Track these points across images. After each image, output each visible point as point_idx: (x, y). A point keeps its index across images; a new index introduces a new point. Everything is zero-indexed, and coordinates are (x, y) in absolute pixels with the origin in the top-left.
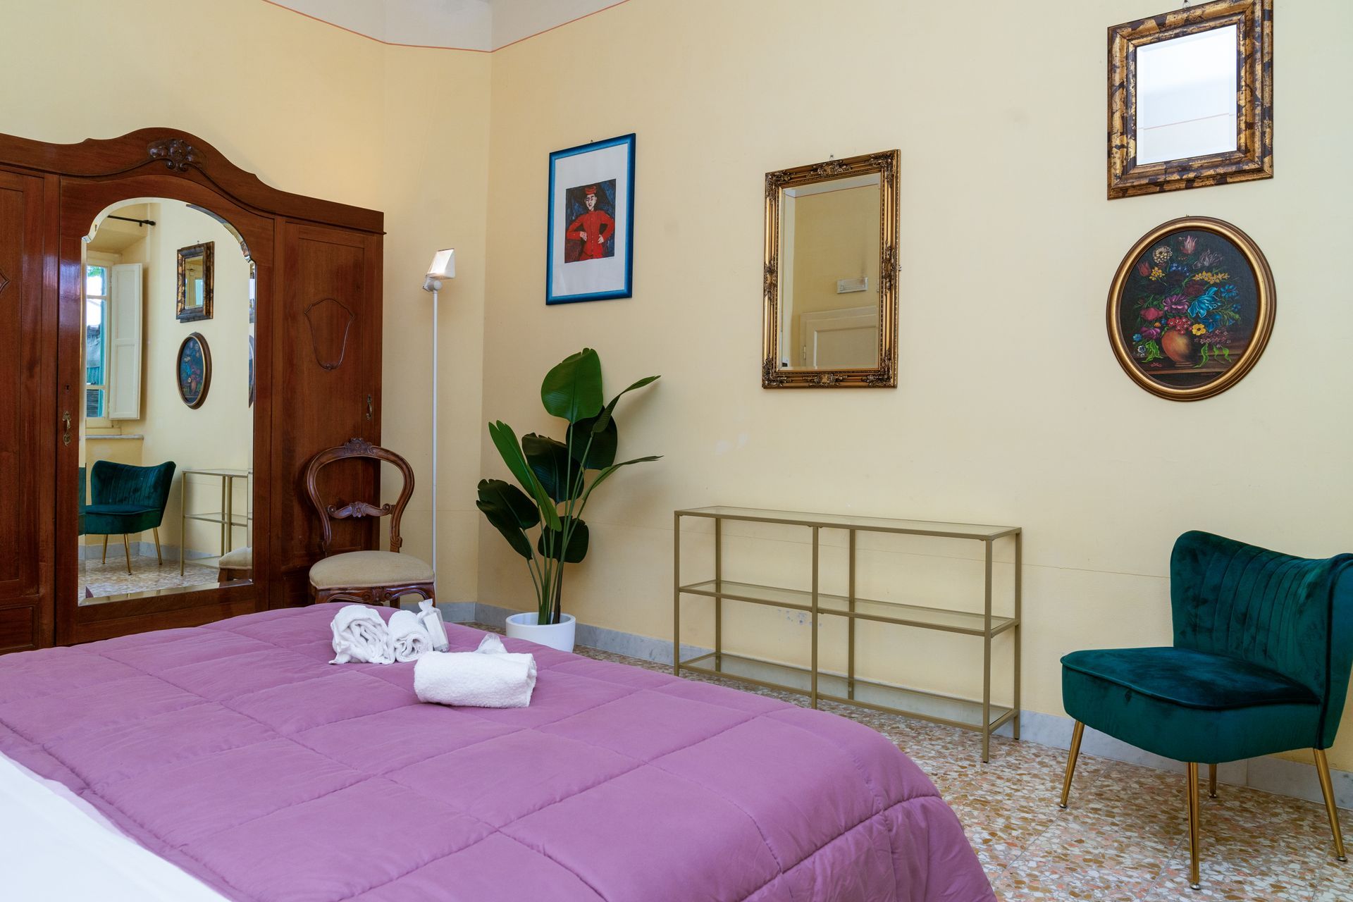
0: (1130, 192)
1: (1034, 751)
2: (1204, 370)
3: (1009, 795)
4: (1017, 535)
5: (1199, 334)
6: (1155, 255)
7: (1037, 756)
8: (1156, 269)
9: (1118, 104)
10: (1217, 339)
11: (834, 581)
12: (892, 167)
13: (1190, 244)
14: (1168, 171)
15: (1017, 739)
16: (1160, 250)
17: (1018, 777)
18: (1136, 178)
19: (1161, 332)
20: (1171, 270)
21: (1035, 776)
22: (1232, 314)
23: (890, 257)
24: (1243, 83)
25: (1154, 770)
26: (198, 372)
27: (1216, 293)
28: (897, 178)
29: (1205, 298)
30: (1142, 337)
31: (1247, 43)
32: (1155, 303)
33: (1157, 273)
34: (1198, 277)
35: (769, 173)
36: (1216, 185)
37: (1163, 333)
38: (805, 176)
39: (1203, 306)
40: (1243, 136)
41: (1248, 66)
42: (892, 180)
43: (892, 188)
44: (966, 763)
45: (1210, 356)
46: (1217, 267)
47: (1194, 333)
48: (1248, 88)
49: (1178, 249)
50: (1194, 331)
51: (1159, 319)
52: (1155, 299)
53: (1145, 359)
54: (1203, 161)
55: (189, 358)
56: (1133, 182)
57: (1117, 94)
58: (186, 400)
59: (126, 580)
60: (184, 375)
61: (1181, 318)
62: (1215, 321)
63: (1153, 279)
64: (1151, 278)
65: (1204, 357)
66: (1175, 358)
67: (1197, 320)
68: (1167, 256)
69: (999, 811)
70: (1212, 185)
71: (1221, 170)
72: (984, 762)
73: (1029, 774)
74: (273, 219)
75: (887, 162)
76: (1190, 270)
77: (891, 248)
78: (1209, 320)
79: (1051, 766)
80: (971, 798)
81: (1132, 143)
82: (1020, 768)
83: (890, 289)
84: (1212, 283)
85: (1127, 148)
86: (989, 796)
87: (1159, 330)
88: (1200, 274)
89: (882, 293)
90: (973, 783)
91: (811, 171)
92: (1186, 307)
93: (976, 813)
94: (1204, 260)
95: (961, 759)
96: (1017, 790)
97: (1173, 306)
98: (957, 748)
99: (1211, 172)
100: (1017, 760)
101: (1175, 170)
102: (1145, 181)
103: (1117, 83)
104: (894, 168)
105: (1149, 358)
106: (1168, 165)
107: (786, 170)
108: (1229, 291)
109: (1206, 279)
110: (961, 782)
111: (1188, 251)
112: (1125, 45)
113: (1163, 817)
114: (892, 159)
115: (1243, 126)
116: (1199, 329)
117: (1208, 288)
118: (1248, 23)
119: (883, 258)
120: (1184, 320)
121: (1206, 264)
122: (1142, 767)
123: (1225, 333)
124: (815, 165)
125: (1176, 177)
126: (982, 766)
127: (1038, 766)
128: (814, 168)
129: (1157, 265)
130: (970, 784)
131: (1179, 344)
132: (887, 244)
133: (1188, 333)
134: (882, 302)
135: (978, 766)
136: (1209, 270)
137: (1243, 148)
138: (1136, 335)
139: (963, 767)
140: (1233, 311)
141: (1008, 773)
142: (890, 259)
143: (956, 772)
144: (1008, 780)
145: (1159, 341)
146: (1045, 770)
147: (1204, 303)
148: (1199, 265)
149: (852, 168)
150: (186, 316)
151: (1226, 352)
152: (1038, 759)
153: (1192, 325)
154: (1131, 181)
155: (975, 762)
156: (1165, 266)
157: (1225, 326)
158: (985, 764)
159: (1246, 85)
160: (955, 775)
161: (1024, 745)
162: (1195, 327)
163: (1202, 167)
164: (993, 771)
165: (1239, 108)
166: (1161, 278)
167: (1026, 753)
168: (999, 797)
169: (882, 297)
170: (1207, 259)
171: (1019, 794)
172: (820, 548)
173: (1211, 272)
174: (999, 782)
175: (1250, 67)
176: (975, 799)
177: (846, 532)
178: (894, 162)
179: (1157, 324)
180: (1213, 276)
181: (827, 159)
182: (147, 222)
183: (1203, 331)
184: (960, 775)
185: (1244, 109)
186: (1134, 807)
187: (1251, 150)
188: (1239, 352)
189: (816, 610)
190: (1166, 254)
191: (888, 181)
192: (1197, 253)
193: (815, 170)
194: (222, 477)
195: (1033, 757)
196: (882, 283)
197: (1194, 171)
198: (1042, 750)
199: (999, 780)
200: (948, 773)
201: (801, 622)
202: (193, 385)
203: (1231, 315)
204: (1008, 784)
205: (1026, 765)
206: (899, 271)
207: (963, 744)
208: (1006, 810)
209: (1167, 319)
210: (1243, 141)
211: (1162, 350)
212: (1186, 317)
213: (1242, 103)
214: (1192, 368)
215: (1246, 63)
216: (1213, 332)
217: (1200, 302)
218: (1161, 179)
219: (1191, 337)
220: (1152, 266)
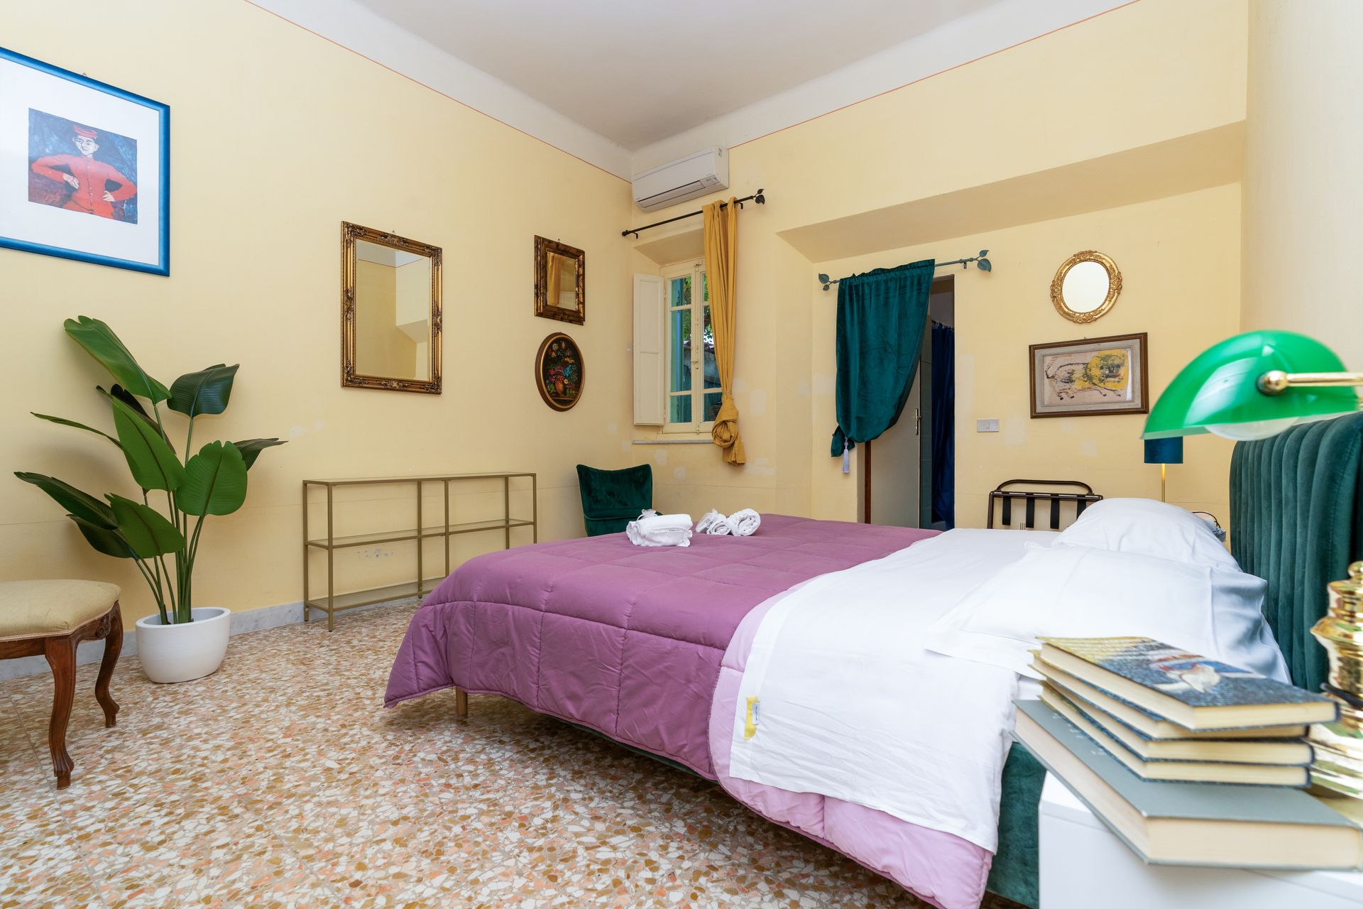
0: (543, 315)
2: (567, 399)
6: (553, 346)
10: (571, 386)
12: (438, 258)
13: (563, 345)
14: (557, 310)
16: (555, 345)
18: (546, 309)
19: (555, 381)
20: (558, 355)
24: (579, 285)
27: (571, 367)
28: (440, 265)
29: (568, 369)
30: (550, 382)
31: (581, 270)
33: (554, 354)
34: (566, 360)
38: (376, 237)
39: (567, 372)
42: (438, 266)
45: (569, 393)
46: (570, 357)
49: (560, 345)
51: (554, 375)
52: (553, 366)
53: (550, 391)
54: (567, 311)
56: (545, 311)
62: (570, 379)
63: (553, 357)
64: (551, 356)
65: (567, 393)
66: (559, 393)
67: (565, 377)
68: (557, 348)
70: (570, 322)
71: (571, 317)
75: (435, 253)
76: (563, 355)
81: (547, 293)
85: (543, 295)
88: (566, 358)
92: (563, 372)
94: (568, 353)
97: (559, 371)
101: (559, 310)
102: (550, 312)
105: (552, 392)
106: (557, 308)
108: (574, 367)
111: (562, 347)
115: (579, 302)
117: (569, 364)
118: (580, 262)
119: (434, 313)
123: (573, 384)
125: (559, 314)
131: (560, 386)
132: (438, 305)
133: (563, 382)
137: (577, 310)
138: (547, 380)
140: (574, 375)
145: (554, 385)
148: (566, 354)
151: (574, 392)
156: (556, 352)
157: (573, 381)
162: (565, 380)
163: (566, 313)
166: (555, 357)
173: (568, 358)
179: (554, 378)
180: (569, 360)
185: (580, 295)
187: (579, 312)
188: (577, 392)
191: (436, 265)
192: (565, 349)
193: (385, 236)
197: (564, 313)
201: (377, 556)
203: (573, 377)
209: (557, 375)
210: (577, 307)
211: (555, 389)
212: (562, 376)
214: (563, 397)
216: (570, 383)
217: (566, 370)
218: (556, 313)
219: (564, 384)
220: (553, 351)
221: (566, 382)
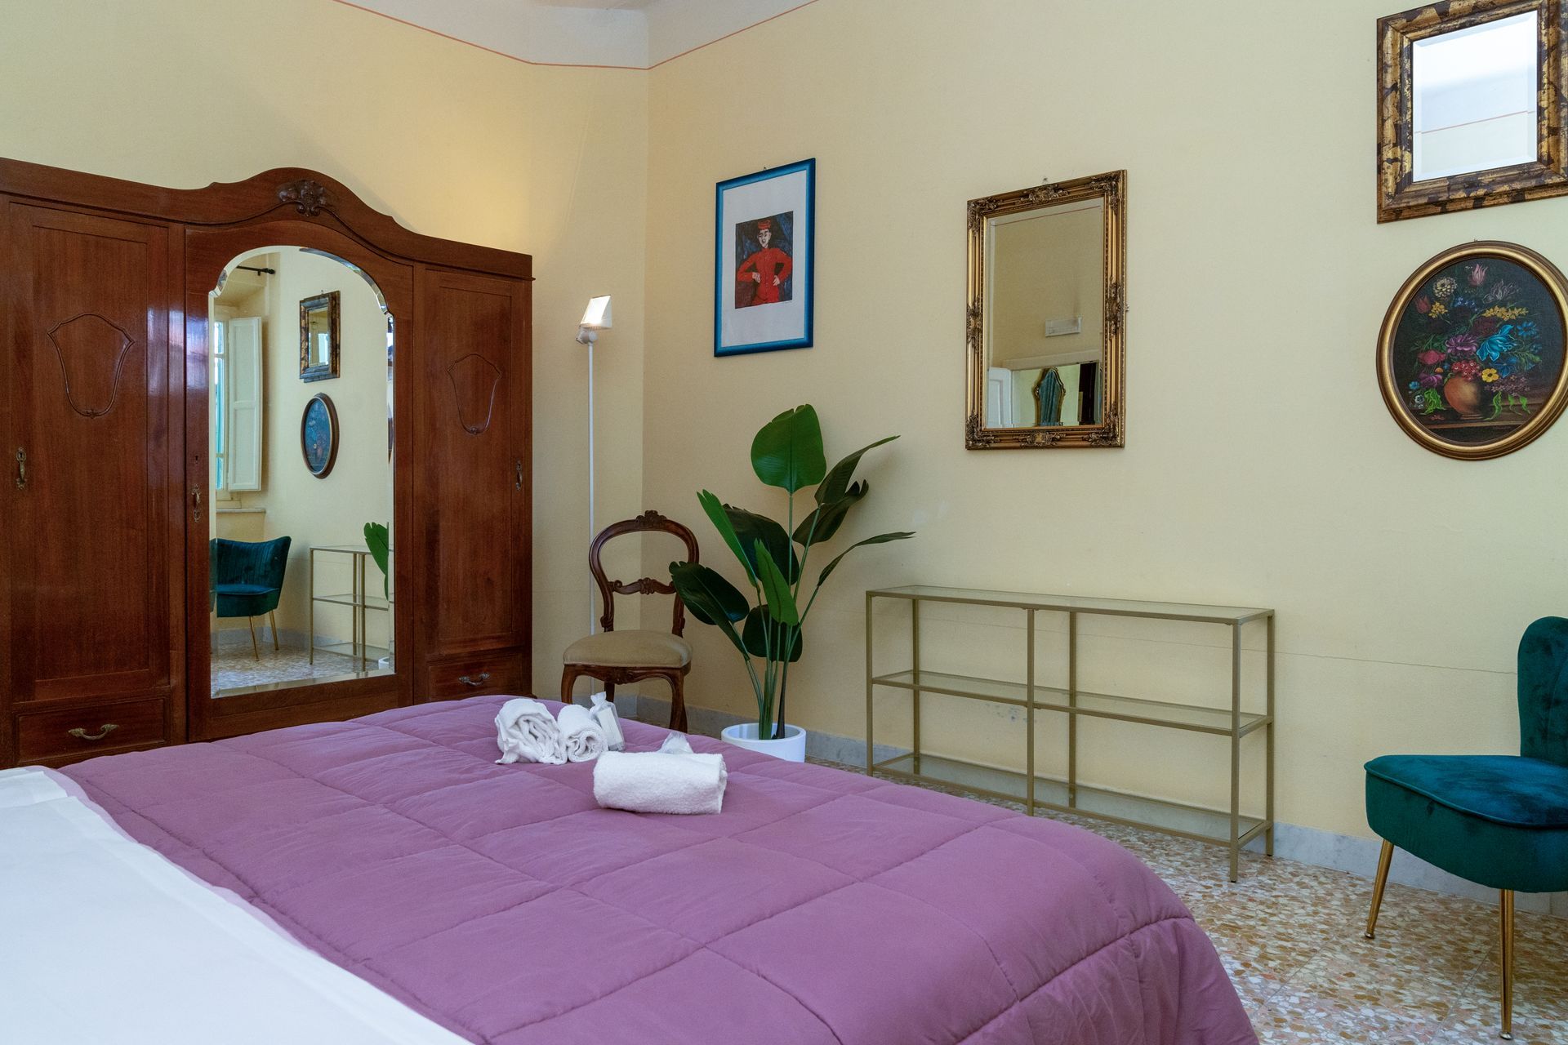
0: (1405, 213)
1: (1290, 869)
2: (1496, 423)
3: (1264, 921)
4: (1269, 619)
5: (1490, 380)
6: (1436, 288)
7: (1294, 875)
8: (1437, 304)
9: (1390, 109)
10: (1513, 386)
11: (1052, 671)
12: (1117, 191)
13: (1478, 274)
14: (1452, 187)
15: (1269, 855)
16: (1442, 282)
17: (1273, 899)
18: (1412, 198)
19: (1443, 379)
20: (1456, 306)
21: (1293, 898)
22: (1531, 356)
23: (1116, 295)
24: (1545, 81)
25: (1436, 894)
26: (324, 437)
27: (1511, 332)
28: (1123, 203)
29: (1498, 338)
30: (1421, 384)
31: (1550, 33)
32: (1436, 344)
33: (1438, 309)
34: (1489, 313)
35: (971, 201)
36: (1512, 202)
37: (1446, 380)
38: (1014, 204)
39: (1495, 347)
40: (1544, 144)
41: (1551, 60)
42: (1117, 206)
43: (1117, 215)
44: (1210, 883)
45: (1503, 406)
46: (1513, 301)
47: (1484, 379)
48: (1551, 86)
49: (1464, 280)
50: (1485, 377)
51: (1441, 364)
52: (1435, 340)
53: (1423, 411)
54: (1495, 175)
55: (314, 422)
56: (1408, 202)
57: (1389, 97)
58: (311, 468)
59: (251, 669)
60: (308, 441)
61: (1467, 362)
62: (1510, 364)
63: (1434, 317)
64: (1430, 315)
65: (1497, 408)
66: (1461, 409)
67: (1488, 364)
68: (1450, 289)
69: (1252, 938)
70: (1506, 203)
71: (1517, 186)
72: (1232, 882)
73: (1286, 896)
74: (413, 267)
75: (1111, 185)
76: (1480, 305)
77: (1116, 285)
78: (1502, 364)
79: (1312, 887)
80: (1219, 923)
81: (1407, 155)
82: (1275, 889)
83: (1116, 333)
84: (1506, 319)
85: (1402, 161)
86: (1239, 920)
87: (1440, 377)
88: (1492, 310)
89: (1106, 337)
90: (1220, 905)
91: (1021, 197)
92: (1474, 348)
93: (1225, 940)
94: (1496, 293)
95: (1205, 878)
96: (1272, 915)
97: (1458, 348)
98: (1199, 865)
99: (1506, 188)
100: (1270, 879)
101: (1460, 186)
102: (1423, 200)
103: (1389, 85)
104: (1120, 192)
105: (1429, 409)
106: (1452, 180)
107: (992, 197)
108: (1527, 329)
109: (1499, 315)
110: (1206, 904)
111: (1475, 282)
112: (1399, 39)
113: (1450, 949)
114: (1117, 182)
115: (1545, 132)
116: (1490, 375)
117: (1501, 326)
118: (1551, 8)
119: (1106, 296)
120: (1472, 365)
121: (1499, 297)
122: (1421, 890)
123: (1523, 379)
124: (1026, 190)
125: (1462, 194)
126: (1230, 886)
127: (1296, 888)
128: (1024, 194)
129: (1438, 299)
130: (1216, 907)
131: (1466, 392)
132: (1111, 280)
133: (1477, 380)
134: (1106, 348)
135: (1225, 887)
136: (1502, 304)
137: (1545, 158)
138: (1413, 383)
139: (1207, 887)
140: (1532, 353)
141: (1260, 894)
142: (1115, 298)
143: (1200, 892)
144: (1262, 903)
145: (1440, 389)
146: (1305, 892)
147: (1497, 344)
148: (1490, 299)
149: (1069, 193)
150: (311, 374)
151: (1524, 401)
152: (1296, 879)
153: (1481, 370)
154: (1406, 200)
155: (1221, 881)
156: (1448, 301)
157: (1521, 370)
158: (1233, 884)
159: (1549, 83)
160: (1198, 896)
161: (1279, 863)
162: (1487, 371)
163: (1494, 182)
164: (1242, 892)
165: (1540, 110)
166: (1443, 316)
167: (1280, 872)
168: (1252, 923)
169: (1106, 342)
170: (1500, 291)
171: (1275, 918)
172: (1036, 633)
173: (1505, 306)
174: (1250, 905)
175: (1554, 61)
176: (1224, 925)
177: (1067, 614)
178: (1120, 185)
179: (1439, 370)
180: (1507, 311)
181: (1040, 184)
182: (266, 270)
183: (1496, 377)
184: (1204, 896)
185: (1546, 111)
186: (1414, 937)
187: (1555, 160)
188: (1540, 401)
189: (1031, 705)
190: (1449, 287)
191: (1112, 208)
192: (1487, 285)
193: (1027, 196)
194: (352, 554)
195: (1290, 876)
196: (1106, 326)
197: (1484, 187)
198: (1301, 869)
199: (1250, 903)
200: (1190, 894)
201: (1013, 718)
202: (319, 452)
203: (1529, 358)
204: (1261, 907)
205: (1282, 886)
206: (1127, 311)
207: (1206, 860)
208: (1261, 937)
209: (1451, 363)
210: (1544, 149)
211: (1444, 400)
212: (1475, 360)
213: (1544, 104)
214: (1482, 421)
215: (1549, 56)
216: (1508, 378)
217: (1491, 342)
218: (1444, 197)
219: (1481, 383)
220: (1433, 300)
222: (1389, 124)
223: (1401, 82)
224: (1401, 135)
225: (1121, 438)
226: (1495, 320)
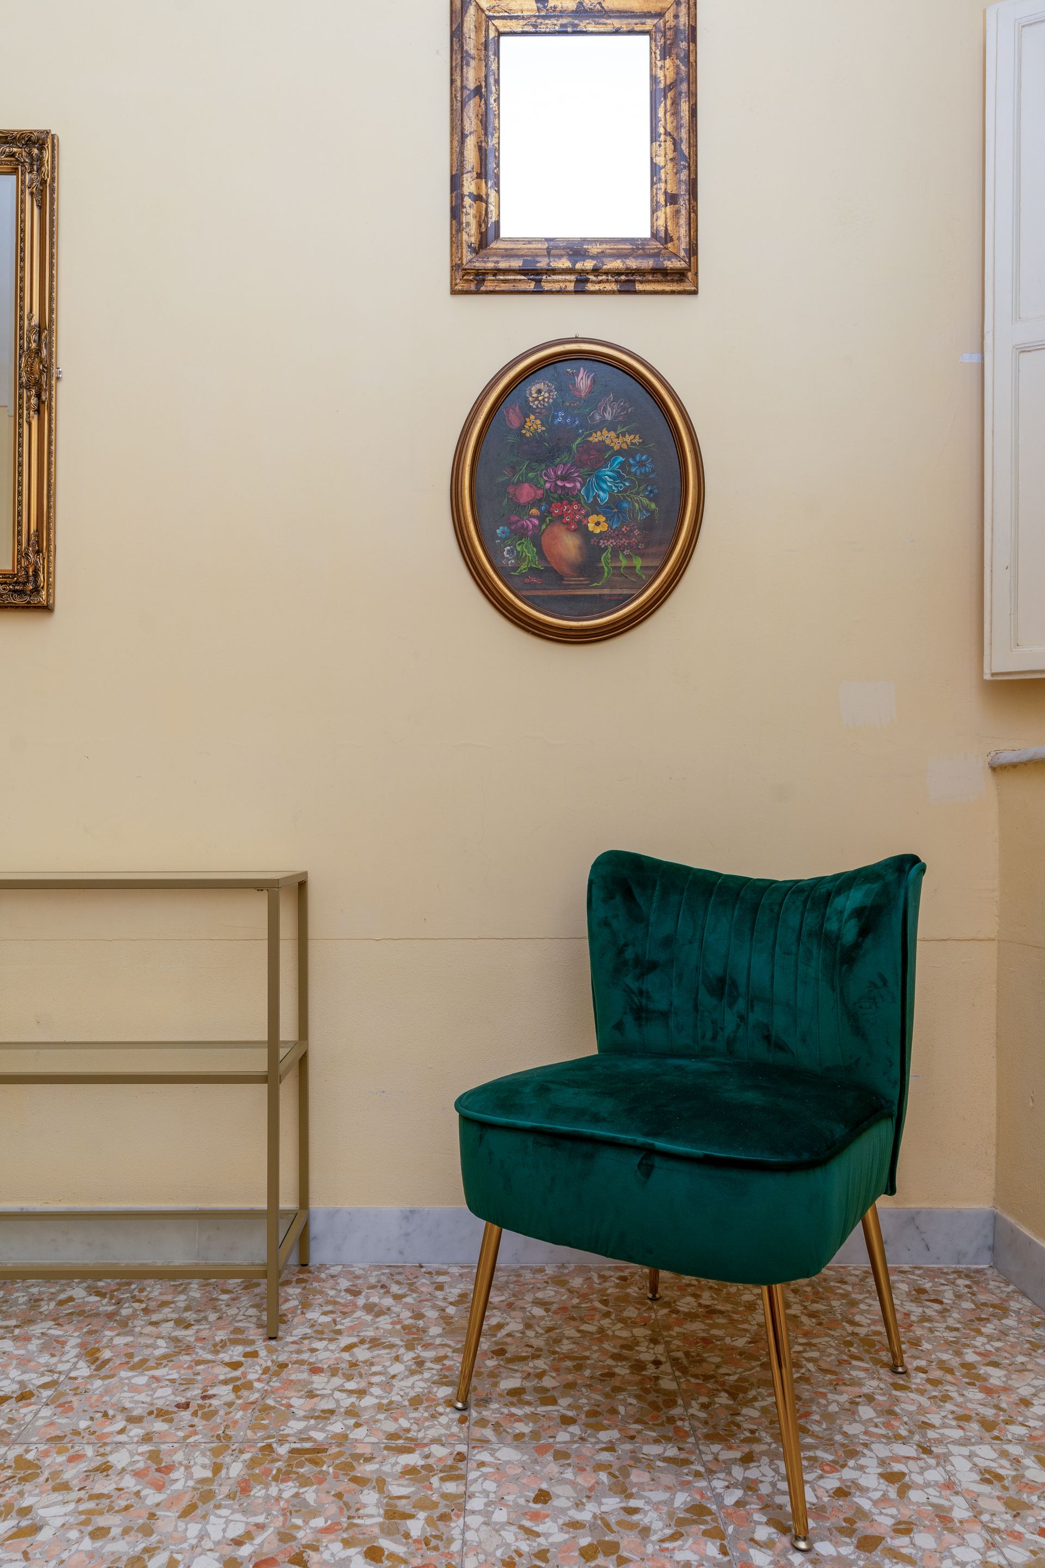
0: (488, 282)
2: (605, 591)
4: (301, 886)
5: (597, 531)
6: (531, 394)
8: (532, 417)
9: (471, 124)
10: (624, 541)
12: (41, 165)
13: (583, 382)
14: (553, 252)
15: (305, 1266)
16: (538, 386)
18: (503, 256)
19: (540, 525)
20: (556, 422)
22: (646, 501)
23: (39, 345)
24: (661, 131)
27: (622, 465)
28: (52, 191)
29: (607, 472)
30: (511, 531)
31: (667, 66)
32: (531, 475)
33: (534, 425)
34: (596, 438)
36: (621, 291)
37: (544, 527)
39: (605, 486)
40: (660, 214)
41: (667, 103)
42: (41, 192)
43: (41, 207)
45: (614, 568)
46: (624, 424)
47: (591, 529)
48: (668, 138)
49: (566, 387)
50: (591, 526)
51: (536, 503)
52: (530, 468)
53: (515, 568)
54: (605, 246)
56: (497, 262)
57: (468, 108)
61: (570, 504)
62: (621, 510)
63: (528, 435)
64: (524, 432)
65: (606, 569)
66: (566, 570)
67: (595, 508)
68: (548, 398)
70: (612, 292)
71: (633, 264)
75: (31, 153)
76: (585, 425)
77: (40, 329)
78: (613, 509)
81: (492, 193)
83: (38, 411)
84: (616, 448)
85: (487, 203)
87: (537, 522)
88: (599, 433)
89: (21, 416)
92: (578, 485)
94: (605, 409)
97: (559, 483)
99: (617, 264)
101: (563, 252)
102: (516, 264)
103: (468, 89)
104: (47, 168)
105: (522, 567)
106: (551, 243)
108: (642, 464)
109: (608, 442)
111: (580, 391)
112: (486, 25)
114: (41, 148)
115: (661, 198)
116: (598, 524)
117: (611, 457)
118: (667, 33)
119: (21, 351)
120: (575, 507)
121: (608, 417)
123: (636, 532)
125: (565, 263)
129: (533, 411)
131: (568, 546)
132: (31, 319)
133: (581, 529)
134: (21, 435)
136: (612, 427)
137: (662, 234)
138: (501, 528)
140: (647, 497)
142: (37, 351)
145: (537, 539)
147: (605, 482)
148: (598, 417)
151: (638, 562)
153: (587, 516)
154: (495, 259)
156: (546, 415)
157: (635, 519)
158: (273, 1342)
159: (666, 133)
161: (323, 1276)
162: (593, 519)
163: (602, 255)
165: (655, 170)
166: (539, 434)
169: (21, 426)
170: (609, 409)
173: (615, 431)
175: (672, 104)
178: (47, 155)
179: (534, 511)
180: (618, 437)
183: (604, 527)
185: (663, 171)
187: (674, 239)
188: (657, 563)
190: (547, 395)
191: (32, 194)
192: (594, 398)
196: (21, 397)
197: (593, 257)
203: (642, 504)
206: (58, 373)
209: (550, 504)
210: (661, 222)
211: (542, 555)
212: (579, 502)
214: (587, 587)
215: (664, 97)
216: (619, 528)
217: (599, 478)
218: (542, 264)
219: (586, 535)
220: (527, 410)
221: (596, 524)
222: (471, 142)
223: (486, 86)
224: (486, 165)
225: (48, 595)
226: (603, 447)
